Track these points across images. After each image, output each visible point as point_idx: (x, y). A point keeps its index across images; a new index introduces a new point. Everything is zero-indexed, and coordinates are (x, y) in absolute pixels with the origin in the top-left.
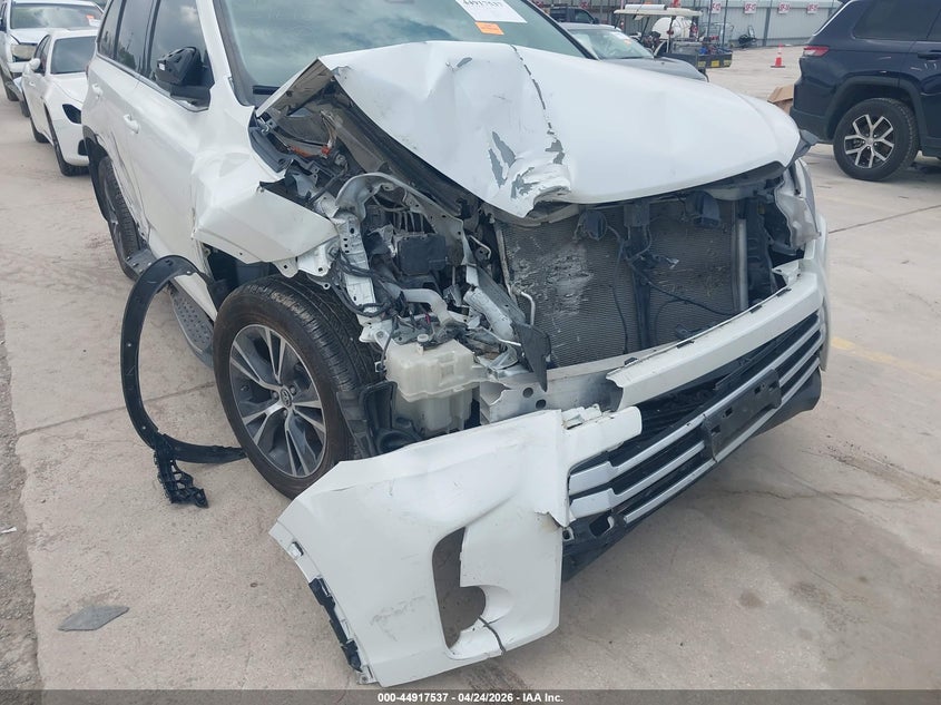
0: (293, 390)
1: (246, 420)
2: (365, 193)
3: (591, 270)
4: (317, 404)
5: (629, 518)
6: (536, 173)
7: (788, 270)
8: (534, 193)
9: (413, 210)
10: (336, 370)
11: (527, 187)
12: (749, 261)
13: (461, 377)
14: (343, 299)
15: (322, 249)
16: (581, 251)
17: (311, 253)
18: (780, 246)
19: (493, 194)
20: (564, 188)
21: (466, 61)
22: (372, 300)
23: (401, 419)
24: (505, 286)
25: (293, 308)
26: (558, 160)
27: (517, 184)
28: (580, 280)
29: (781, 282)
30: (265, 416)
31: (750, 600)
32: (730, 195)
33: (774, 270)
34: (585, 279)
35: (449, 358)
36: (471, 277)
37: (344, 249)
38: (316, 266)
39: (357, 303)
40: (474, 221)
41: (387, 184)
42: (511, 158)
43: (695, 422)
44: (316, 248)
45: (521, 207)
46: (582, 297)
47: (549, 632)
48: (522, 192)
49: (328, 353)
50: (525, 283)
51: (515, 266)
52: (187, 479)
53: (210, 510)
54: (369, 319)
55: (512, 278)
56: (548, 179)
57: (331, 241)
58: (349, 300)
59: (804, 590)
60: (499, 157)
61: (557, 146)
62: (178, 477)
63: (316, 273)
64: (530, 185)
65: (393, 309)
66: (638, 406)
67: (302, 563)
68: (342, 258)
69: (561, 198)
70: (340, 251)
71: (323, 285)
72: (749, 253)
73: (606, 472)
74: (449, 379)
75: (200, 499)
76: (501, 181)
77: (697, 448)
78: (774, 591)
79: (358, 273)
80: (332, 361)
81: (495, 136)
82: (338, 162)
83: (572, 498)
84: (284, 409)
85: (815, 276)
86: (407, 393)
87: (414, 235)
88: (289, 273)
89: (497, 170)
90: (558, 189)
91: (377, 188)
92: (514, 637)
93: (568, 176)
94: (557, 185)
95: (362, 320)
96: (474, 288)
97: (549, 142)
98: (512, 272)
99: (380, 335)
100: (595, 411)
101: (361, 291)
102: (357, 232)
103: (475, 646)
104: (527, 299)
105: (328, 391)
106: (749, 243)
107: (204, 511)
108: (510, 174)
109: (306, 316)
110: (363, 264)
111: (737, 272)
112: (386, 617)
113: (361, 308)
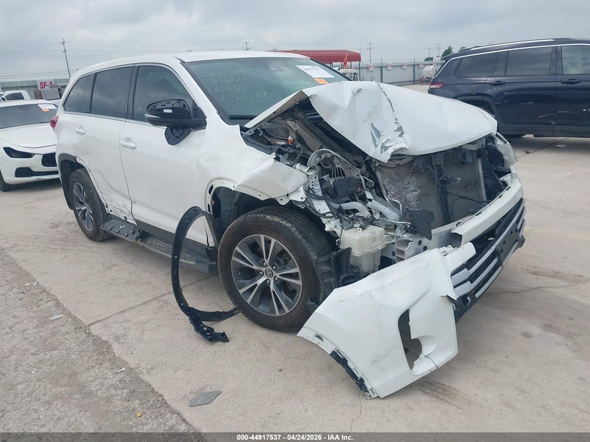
0: (274, 268)
1: (241, 291)
2: (318, 159)
3: (419, 188)
4: (297, 270)
5: (477, 295)
6: (391, 141)
7: (506, 178)
8: (390, 151)
9: (337, 166)
10: (309, 249)
11: (386, 148)
12: (485, 178)
13: (380, 242)
14: (313, 212)
15: (301, 188)
16: (414, 179)
17: (297, 190)
18: (500, 167)
19: (372, 151)
20: (404, 148)
21: (360, 90)
22: (328, 210)
23: (353, 267)
24: (384, 198)
25: (281, 222)
26: (401, 135)
27: (382, 147)
28: (414, 193)
29: (505, 184)
30: (256, 285)
31: (527, 335)
32: (474, 148)
33: (500, 179)
34: (417, 192)
35: (374, 233)
36: (369, 195)
37: (311, 187)
38: (299, 197)
39: (321, 212)
40: (364, 168)
41: (328, 154)
42: (379, 134)
43: (493, 248)
44: (298, 189)
45: (385, 157)
46: (417, 201)
47: (454, 356)
48: (384, 151)
49: (304, 241)
50: (394, 196)
51: (388, 188)
52: (211, 330)
53: (231, 342)
54: (329, 219)
55: (387, 194)
56: (397, 144)
57: (304, 184)
58: (317, 212)
59: (548, 327)
60: (374, 135)
61: (400, 129)
62: (205, 329)
63: (300, 200)
64: (388, 147)
65: (339, 214)
66: (471, 242)
67: (322, 345)
68: (311, 191)
69: (403, 153)
70: (309, 188)
71: (301, 206)
72: (484, 174)
73: (466, 273)
74: (375, 243)
75: (223, 338)
76: (376, 146)
77: (495, 261)
78: (536, 330)
79: (318, 198)
80: (307, 245)
81: (372, 124)
82: (297, 147)
83: (455, 287)
84: (267, 280)
85: (517, 180)
86: (356, 252)
87: (339, 178)
88: (283, 203)
89: (374, 141)
90: (402, 148)
91: (323, 156)
92: (441, 359)
93: (406, 143)
94: (402, 147)
95: (324, 220)
96: (370, 200)
97: (396, 127)
98: (387, 191)
99: (336, 226)
100: (450, 248)
101: (321, 207)
102: (317, 178)
103: (423, 367)
104: (396, 203)
105: (305, 262)
106: (484, 169)
107: (227, 344)
108: (380, 142)
109: (288, 225)
110: (320, 193)
111: (480, 184)
112: (379, 360)
113: (324, 215)
